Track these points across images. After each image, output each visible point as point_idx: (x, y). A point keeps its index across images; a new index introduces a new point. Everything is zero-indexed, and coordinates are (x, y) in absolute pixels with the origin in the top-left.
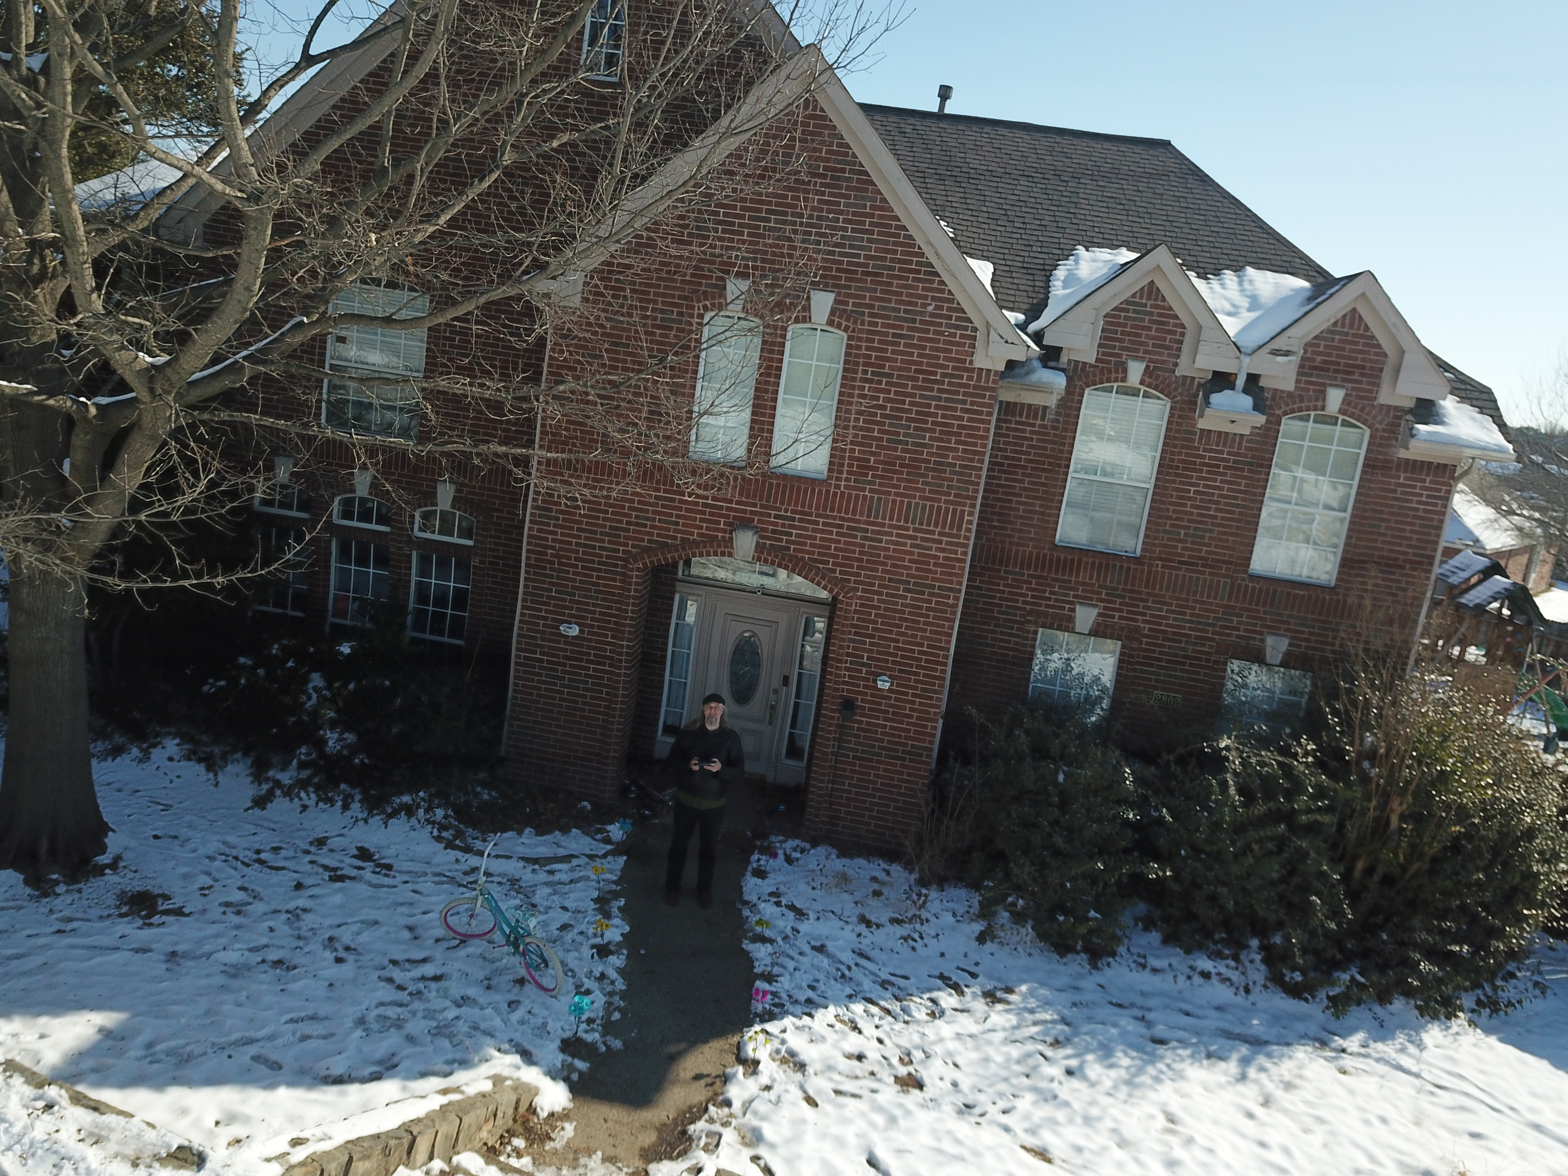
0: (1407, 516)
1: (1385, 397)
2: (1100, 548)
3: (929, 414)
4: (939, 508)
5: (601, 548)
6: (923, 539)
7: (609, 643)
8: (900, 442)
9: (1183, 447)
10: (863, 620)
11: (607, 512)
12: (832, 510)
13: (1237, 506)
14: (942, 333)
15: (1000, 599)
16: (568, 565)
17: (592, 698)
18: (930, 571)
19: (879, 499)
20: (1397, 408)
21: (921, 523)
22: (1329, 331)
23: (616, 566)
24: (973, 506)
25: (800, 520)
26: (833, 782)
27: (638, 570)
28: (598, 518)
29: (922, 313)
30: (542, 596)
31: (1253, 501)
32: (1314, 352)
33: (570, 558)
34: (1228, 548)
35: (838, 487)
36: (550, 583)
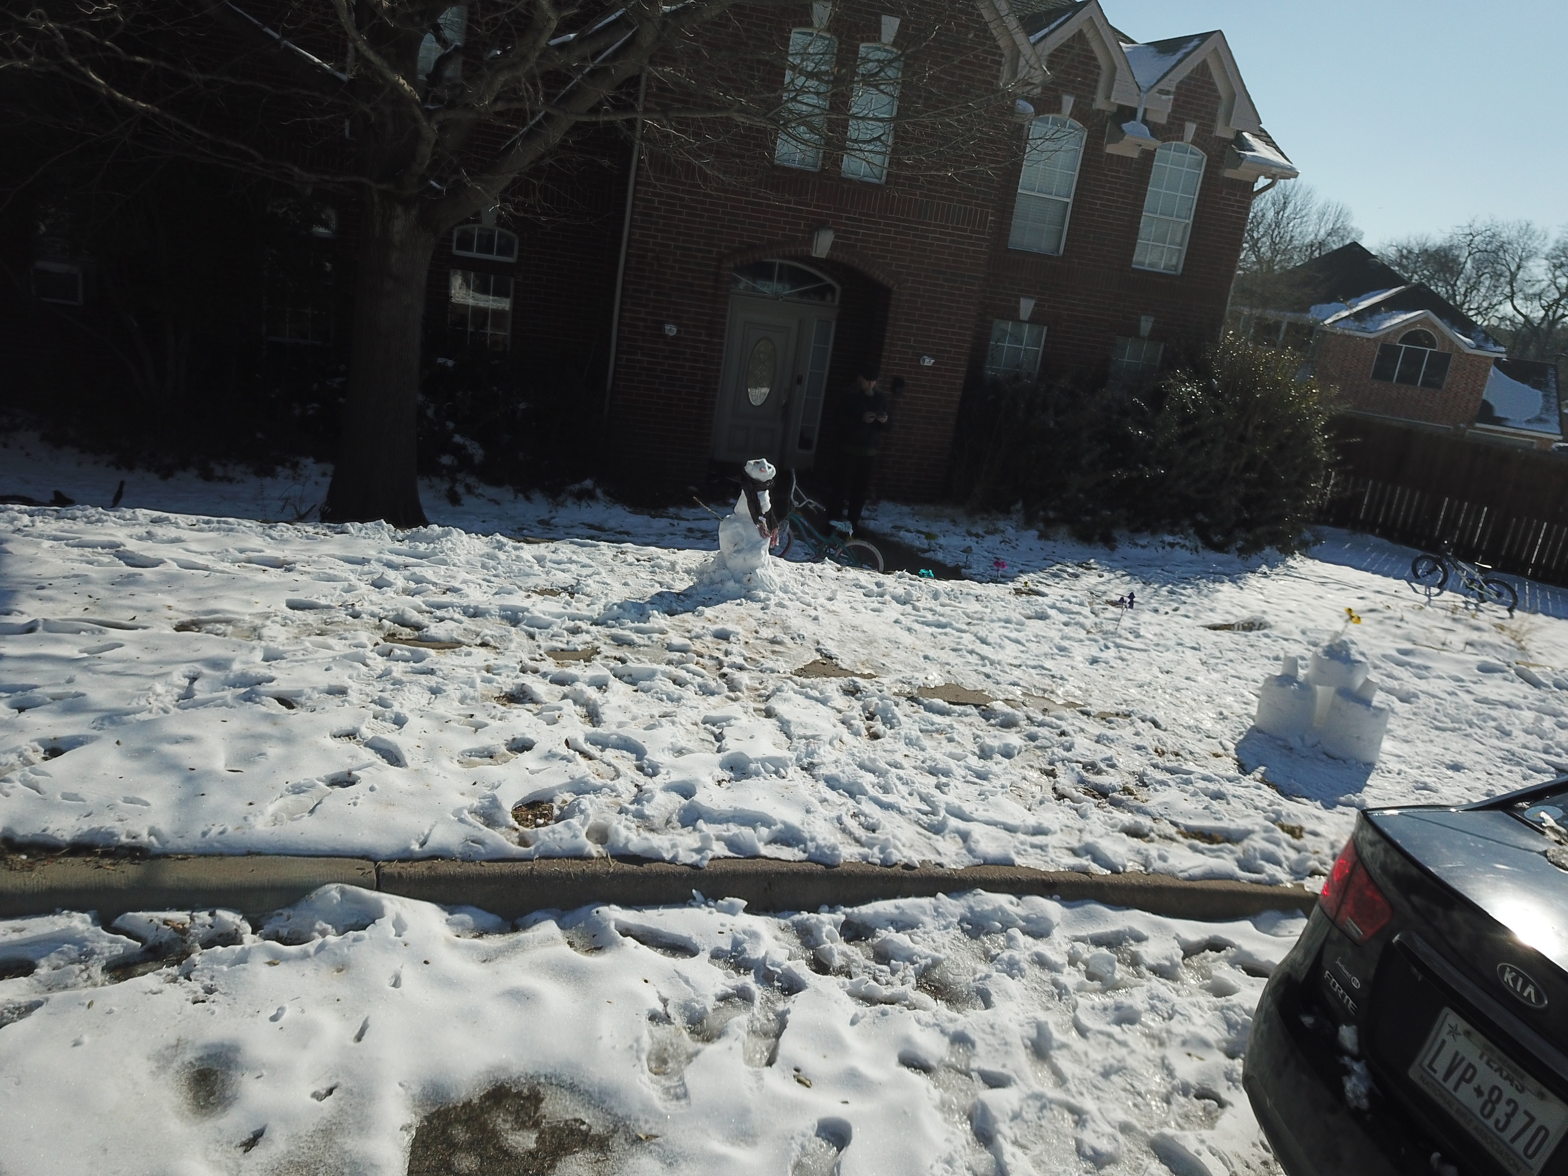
0: (1226, 221)
1: (1219, 131)
2: (1035, 250)
5: (696, 250)
7: (703, 342)
9: (1095, 167)
11: (703, 216)
12: (891, 213)
14: (978, 58)
16: (667, 267)
17: (687, 394)
18: (962, 263)
19: (927, 202)
20: (1225, 138)
21: (958, 223)
22: (1190, 80)
23: (710, 266)
25: (866, 221)
27: (730, 269)
28: (695, 222)
29: (964, 40)
30: (640, 298)
31: (1136, 211)
32: (1181, 93)
33: (668, 260)
34: (1120, 248)
35: (895, 191)
36: (649, 285)
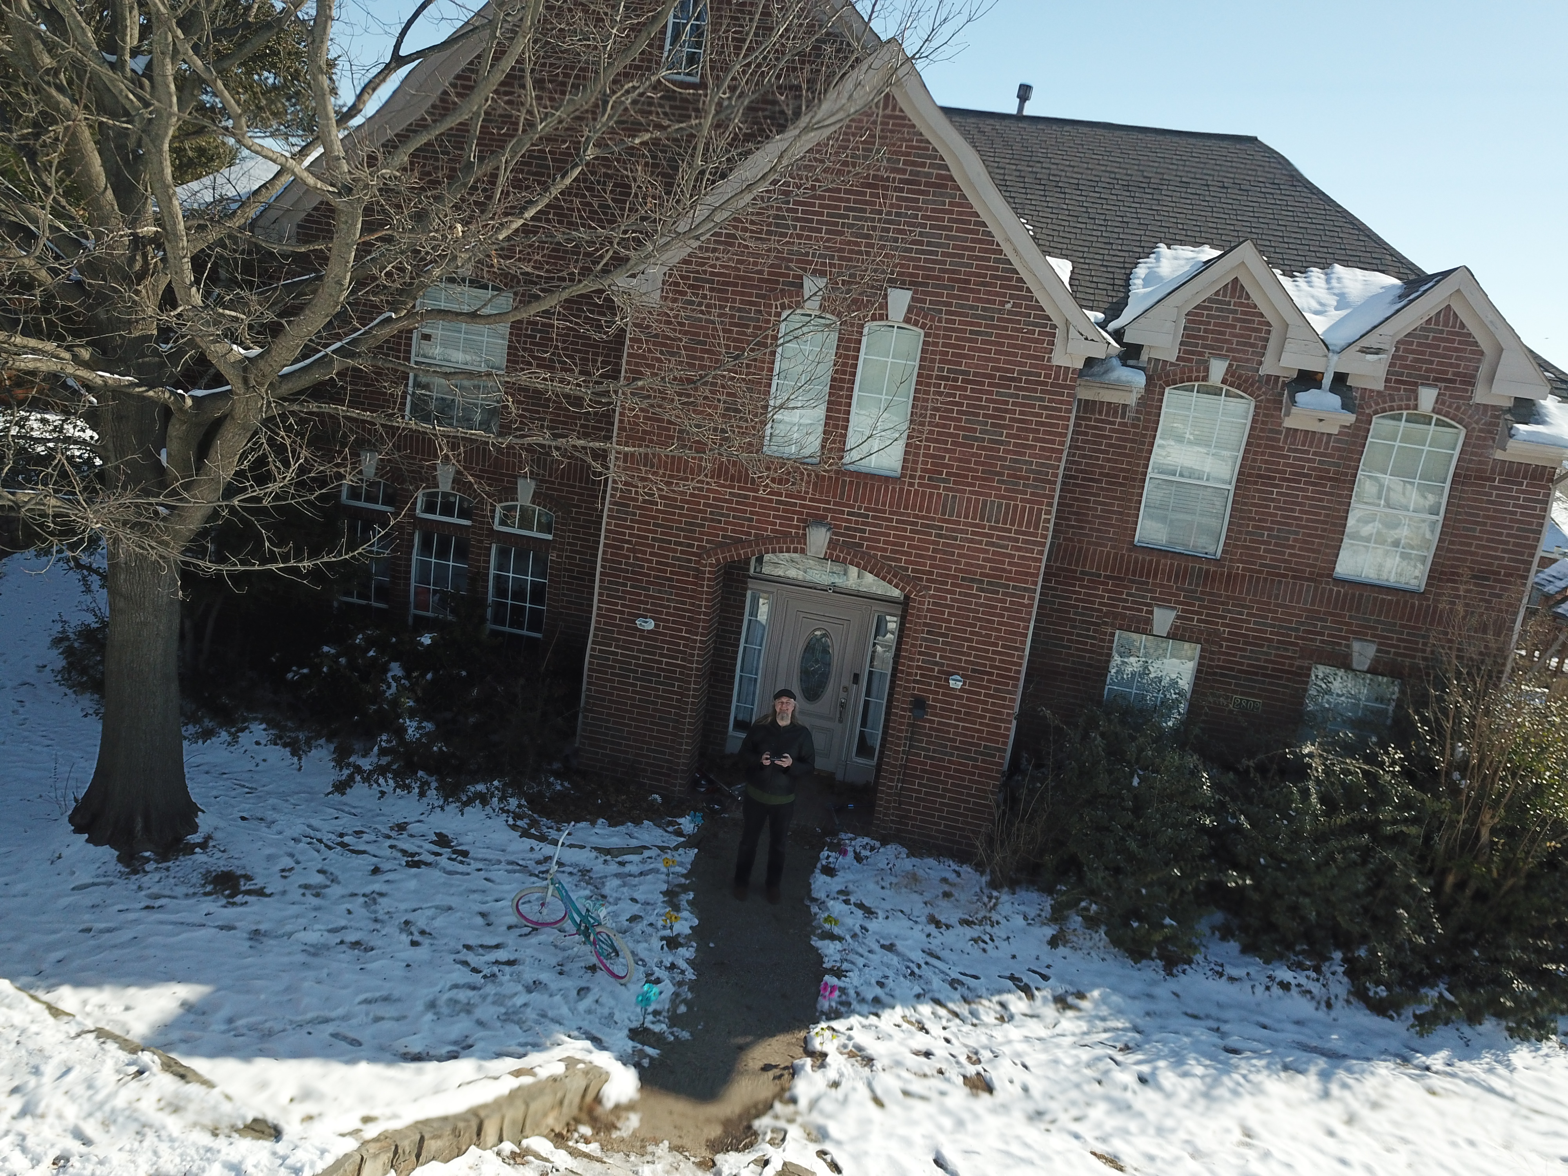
0: (1504, 519)
1: (1481, 396)
2: (1179, 549)
3: (1006, 411)
4: (1016, 506)
5: (676, 543)
6: (999, 537)
7: (683, 638)
8: (976, 439)
9: (1267, 446)
10: (937, 619)
11: (682, 508)
12: (906, 508)
13: (1324, 508)
14: (1020, 330)
15: (1076, 600)
16: (643, 560)
17: (664, 691)
18: (1004, 570)
19: (954, 497)
20: (1494, 407)
21: (997, 522)
22: (1422, 329)
23: (690, 561)
24: (1050, 505)
25: (874, 517)
26: (903, 781)
27: (711, 565)
28: (674, 514)
29: (1000, 311)
30: (617, 590)
31: (1340, 503)
32: (1406, 350)
33: (645, 553)
34: (1313, 551)
35: (911, 485)
36: (625, 578)
